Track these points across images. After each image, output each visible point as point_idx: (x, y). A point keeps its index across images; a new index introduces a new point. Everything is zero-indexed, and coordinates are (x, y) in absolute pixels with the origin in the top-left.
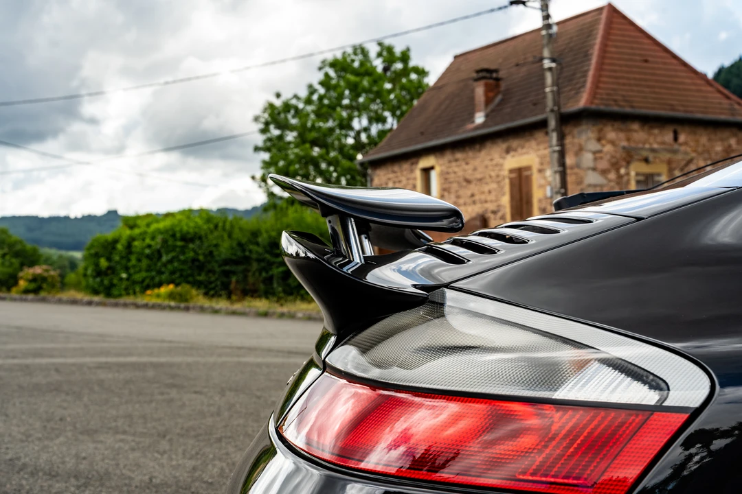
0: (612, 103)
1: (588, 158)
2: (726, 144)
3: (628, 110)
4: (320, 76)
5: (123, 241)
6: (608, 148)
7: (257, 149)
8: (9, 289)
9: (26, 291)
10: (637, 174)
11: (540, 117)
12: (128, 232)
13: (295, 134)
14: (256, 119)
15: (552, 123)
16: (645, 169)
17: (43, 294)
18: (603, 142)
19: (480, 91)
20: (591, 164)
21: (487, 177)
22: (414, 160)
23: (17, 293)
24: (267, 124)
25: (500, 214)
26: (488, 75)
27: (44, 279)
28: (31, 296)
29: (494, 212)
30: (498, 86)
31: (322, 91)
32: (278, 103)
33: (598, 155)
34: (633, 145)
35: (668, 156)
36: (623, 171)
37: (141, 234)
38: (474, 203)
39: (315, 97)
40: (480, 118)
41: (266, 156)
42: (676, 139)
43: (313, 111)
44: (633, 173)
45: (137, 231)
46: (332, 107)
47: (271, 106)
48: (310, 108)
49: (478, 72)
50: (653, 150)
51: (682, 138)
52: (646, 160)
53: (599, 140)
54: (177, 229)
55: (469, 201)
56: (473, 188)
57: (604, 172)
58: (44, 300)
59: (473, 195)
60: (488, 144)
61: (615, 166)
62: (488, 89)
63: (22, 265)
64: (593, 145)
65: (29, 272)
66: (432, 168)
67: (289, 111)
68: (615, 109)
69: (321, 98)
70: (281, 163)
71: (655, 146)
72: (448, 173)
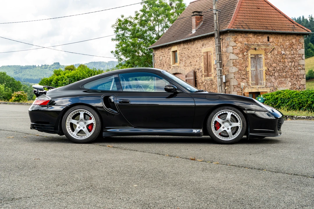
0: (241, 27)
1: (230, 49)
2: (291, 41)
3: (247, 30)
4: (141, 7)
5: (54, 81)
6: (239, 45)
7: (113, 40)
8: (8, 100)
9: (15, 101)
10: (251, 55)
11: (213, 33)
12: (56, 77)
13: (130, 33)
14: (113, 26)
15: (216, 35)
16: (255, 52)
17: (21, 102)
18: (237, 42)
19: (194, 20)
20: (232, 51)
21: (196, 55)
22: (170, 48)
23: (12, 101)
24: (118, 28)
25: (200, 70)
26: (198, 14)
27: (22, 96)
28: (16, 102)
29: (198, 69)
30: (201, 18)
31: (142, 13)
32: (122, 19)
33: (234, 47)
34: (250, 43)
35: (264, 47)
36: (245, 54)
37: (61, 78)
38: (191, 65)
39: (139, 17)
40: (194, 31)
41: (117, 42)
42: (268, 40)
43: (138, 23)
44: (249, 54)
45: (60, 77)
46: (146, 21)
47: (120, 20)
48: (136, 21)
49: (193, 12)
50: (258, 45)
51: (271, 40)
52: (255, 49)
53: (235, 41)
54: (76, 76)
55: (189, 65)
56: (191, 60)
57: (237, 54)
58: (21, 104)
59: (191, 63)
60: (196, 42)
61: (242, 52)
62: (197, 19)
63: (13, 91)
64: (233, 44)
65: (16, 93)
66: (176, 51)
67: (127, 23)
68: (242, 29)
69: (141, 17)
70: (124, 45)
71: (259, 43)
72: (182, 53)
